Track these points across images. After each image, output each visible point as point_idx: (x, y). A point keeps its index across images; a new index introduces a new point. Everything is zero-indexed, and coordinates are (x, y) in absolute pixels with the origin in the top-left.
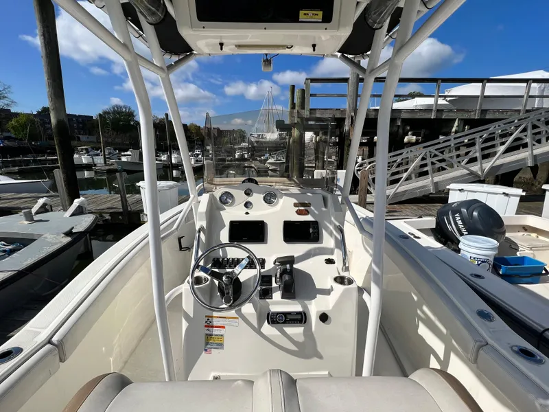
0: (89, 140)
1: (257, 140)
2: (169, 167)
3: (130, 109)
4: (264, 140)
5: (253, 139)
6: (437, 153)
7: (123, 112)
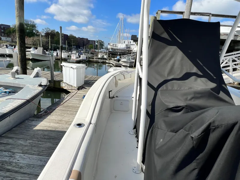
0: (7, 40)
1: (112, 47)
2: (59, 60)
3: (33, 22)
4: (116, 48)
5: (109, 47)
6: (236, 59)
7: (29, 24)
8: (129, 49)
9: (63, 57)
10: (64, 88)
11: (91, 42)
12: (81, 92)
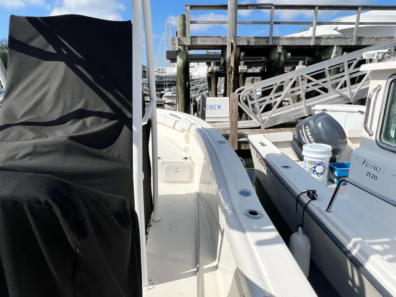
1: (158, 74)
6: (309, 77)
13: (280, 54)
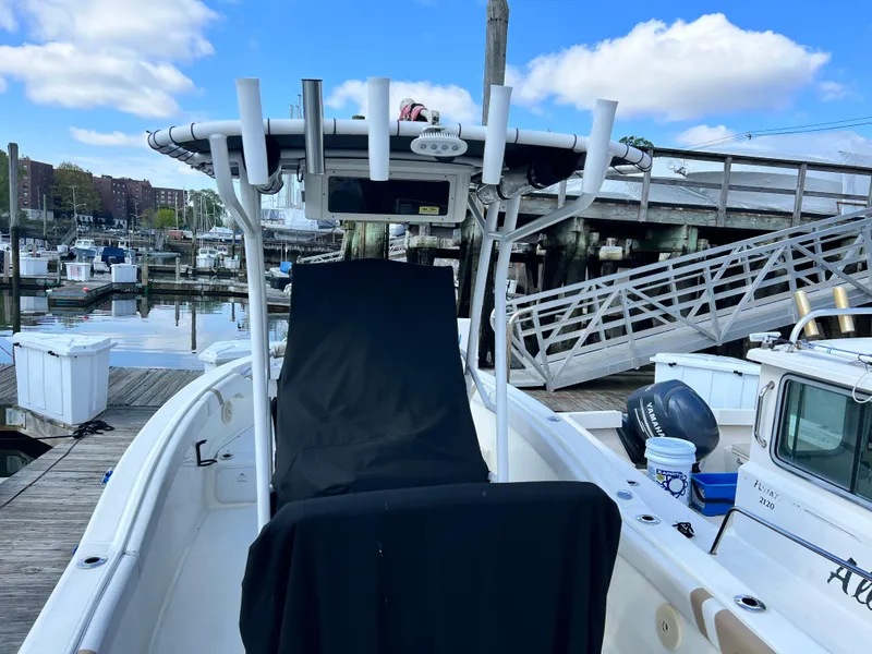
6: (638, 293)
8: (330, 230)
9: (23, 272)
10: (23, 431)
11: (166, 195)
12: (91, 446)
13: (578, 233)
